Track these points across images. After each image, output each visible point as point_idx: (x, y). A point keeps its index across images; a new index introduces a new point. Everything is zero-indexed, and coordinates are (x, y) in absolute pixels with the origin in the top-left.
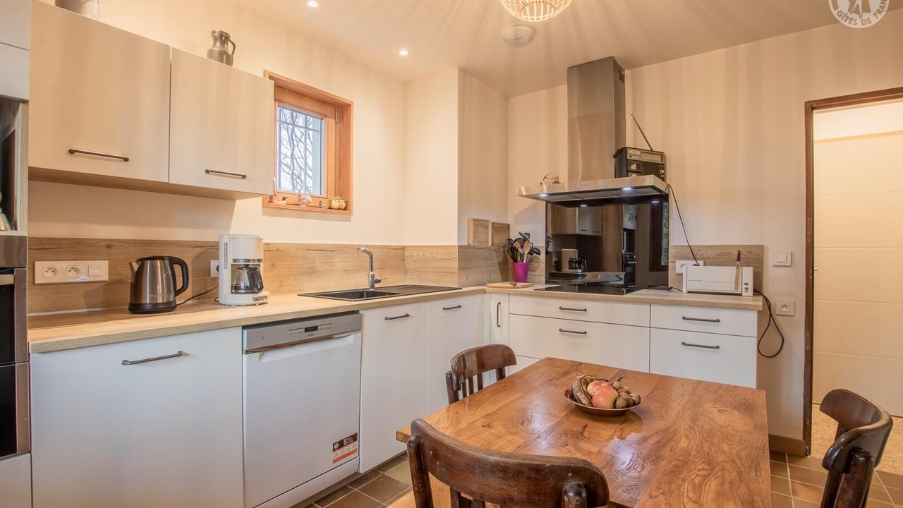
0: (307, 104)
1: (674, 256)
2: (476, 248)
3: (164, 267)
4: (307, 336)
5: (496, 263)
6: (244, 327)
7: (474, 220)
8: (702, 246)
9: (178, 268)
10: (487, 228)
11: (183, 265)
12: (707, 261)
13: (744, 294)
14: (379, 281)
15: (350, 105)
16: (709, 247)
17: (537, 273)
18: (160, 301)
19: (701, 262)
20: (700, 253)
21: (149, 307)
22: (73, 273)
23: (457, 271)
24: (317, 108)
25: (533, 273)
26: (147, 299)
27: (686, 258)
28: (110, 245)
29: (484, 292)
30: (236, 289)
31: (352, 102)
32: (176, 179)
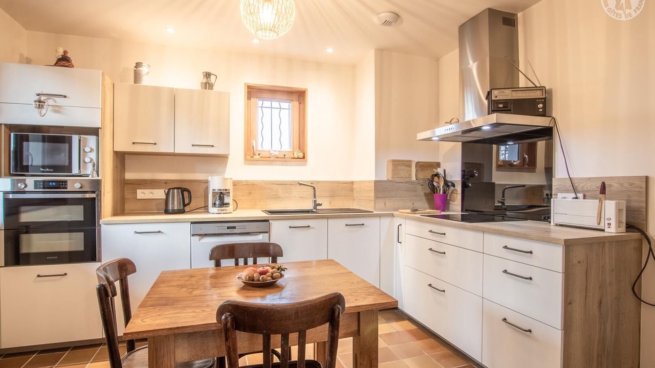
0: (278, 96)
1: (557, 189)
2: (395, 182)
3: (178, 192)
4: (229, 231)
5: (422, 193)
6: (192, 223)
7: (394, 161)
8: (583, 179)
9: (186, 194)
10: (410, 166)
11: (189, 192)
12: (587, 194)
13: (607, 230)
14: (320, 205)
15: (305, 91)
16: (590, 179)
17: (455, 203)
18: (176, 208)
19: (580, 195)
20: (581, 185)
21: (170, 211)
22: (151, 195)
23: (373, 199)
24: (285, 97)
25: (453, 203)
26: (170, 208)
27: (567, 191)
28: (166, 182)
29: (393, 215)
30: (215, 204)
31: (307, 89)
32: (178, 150)
